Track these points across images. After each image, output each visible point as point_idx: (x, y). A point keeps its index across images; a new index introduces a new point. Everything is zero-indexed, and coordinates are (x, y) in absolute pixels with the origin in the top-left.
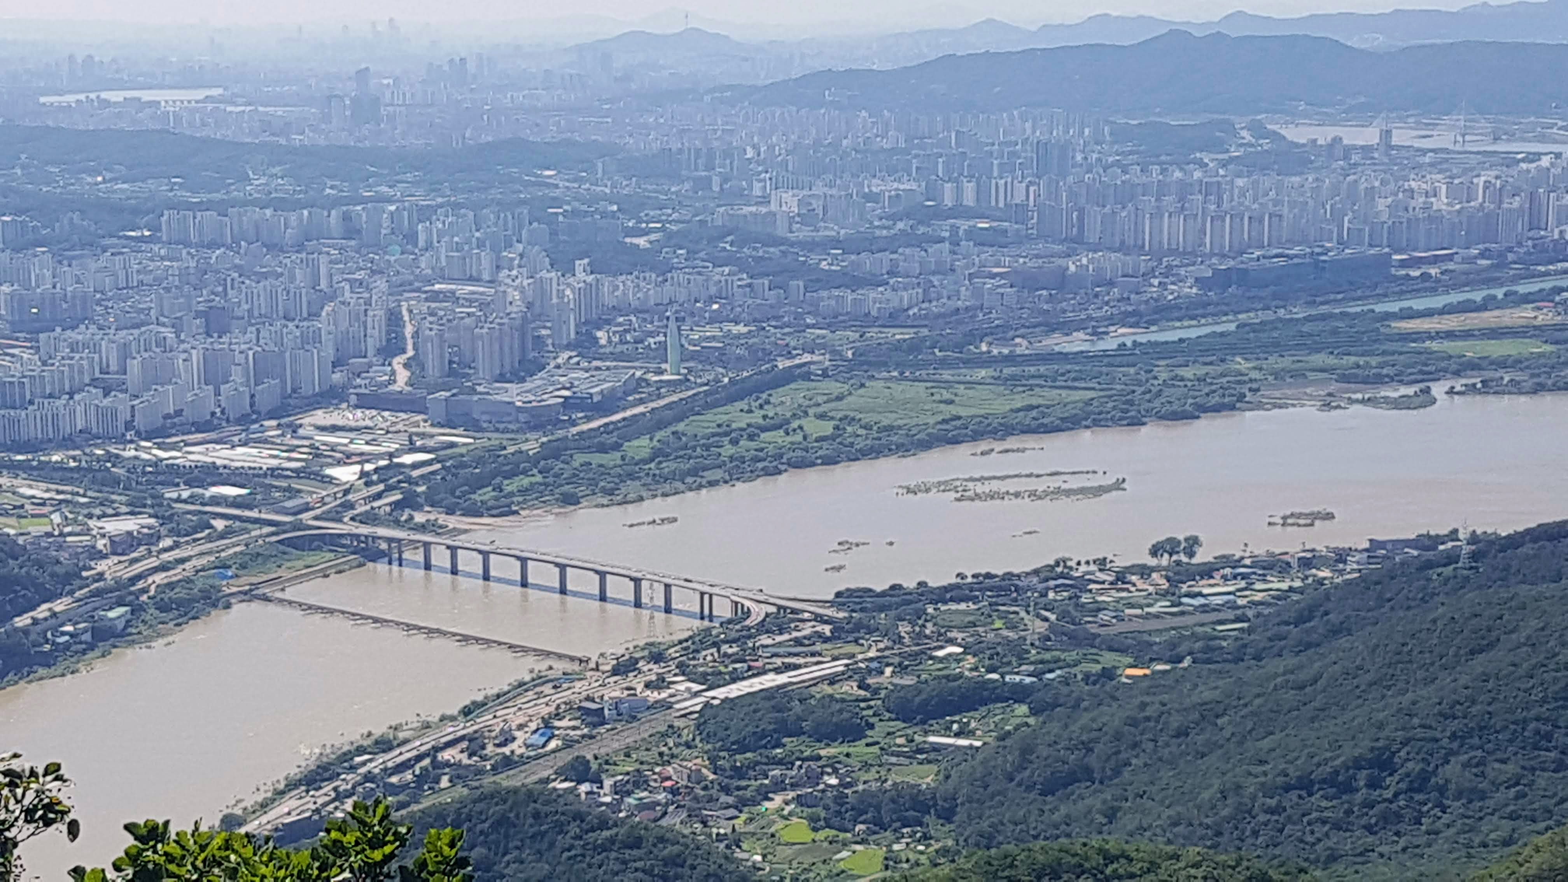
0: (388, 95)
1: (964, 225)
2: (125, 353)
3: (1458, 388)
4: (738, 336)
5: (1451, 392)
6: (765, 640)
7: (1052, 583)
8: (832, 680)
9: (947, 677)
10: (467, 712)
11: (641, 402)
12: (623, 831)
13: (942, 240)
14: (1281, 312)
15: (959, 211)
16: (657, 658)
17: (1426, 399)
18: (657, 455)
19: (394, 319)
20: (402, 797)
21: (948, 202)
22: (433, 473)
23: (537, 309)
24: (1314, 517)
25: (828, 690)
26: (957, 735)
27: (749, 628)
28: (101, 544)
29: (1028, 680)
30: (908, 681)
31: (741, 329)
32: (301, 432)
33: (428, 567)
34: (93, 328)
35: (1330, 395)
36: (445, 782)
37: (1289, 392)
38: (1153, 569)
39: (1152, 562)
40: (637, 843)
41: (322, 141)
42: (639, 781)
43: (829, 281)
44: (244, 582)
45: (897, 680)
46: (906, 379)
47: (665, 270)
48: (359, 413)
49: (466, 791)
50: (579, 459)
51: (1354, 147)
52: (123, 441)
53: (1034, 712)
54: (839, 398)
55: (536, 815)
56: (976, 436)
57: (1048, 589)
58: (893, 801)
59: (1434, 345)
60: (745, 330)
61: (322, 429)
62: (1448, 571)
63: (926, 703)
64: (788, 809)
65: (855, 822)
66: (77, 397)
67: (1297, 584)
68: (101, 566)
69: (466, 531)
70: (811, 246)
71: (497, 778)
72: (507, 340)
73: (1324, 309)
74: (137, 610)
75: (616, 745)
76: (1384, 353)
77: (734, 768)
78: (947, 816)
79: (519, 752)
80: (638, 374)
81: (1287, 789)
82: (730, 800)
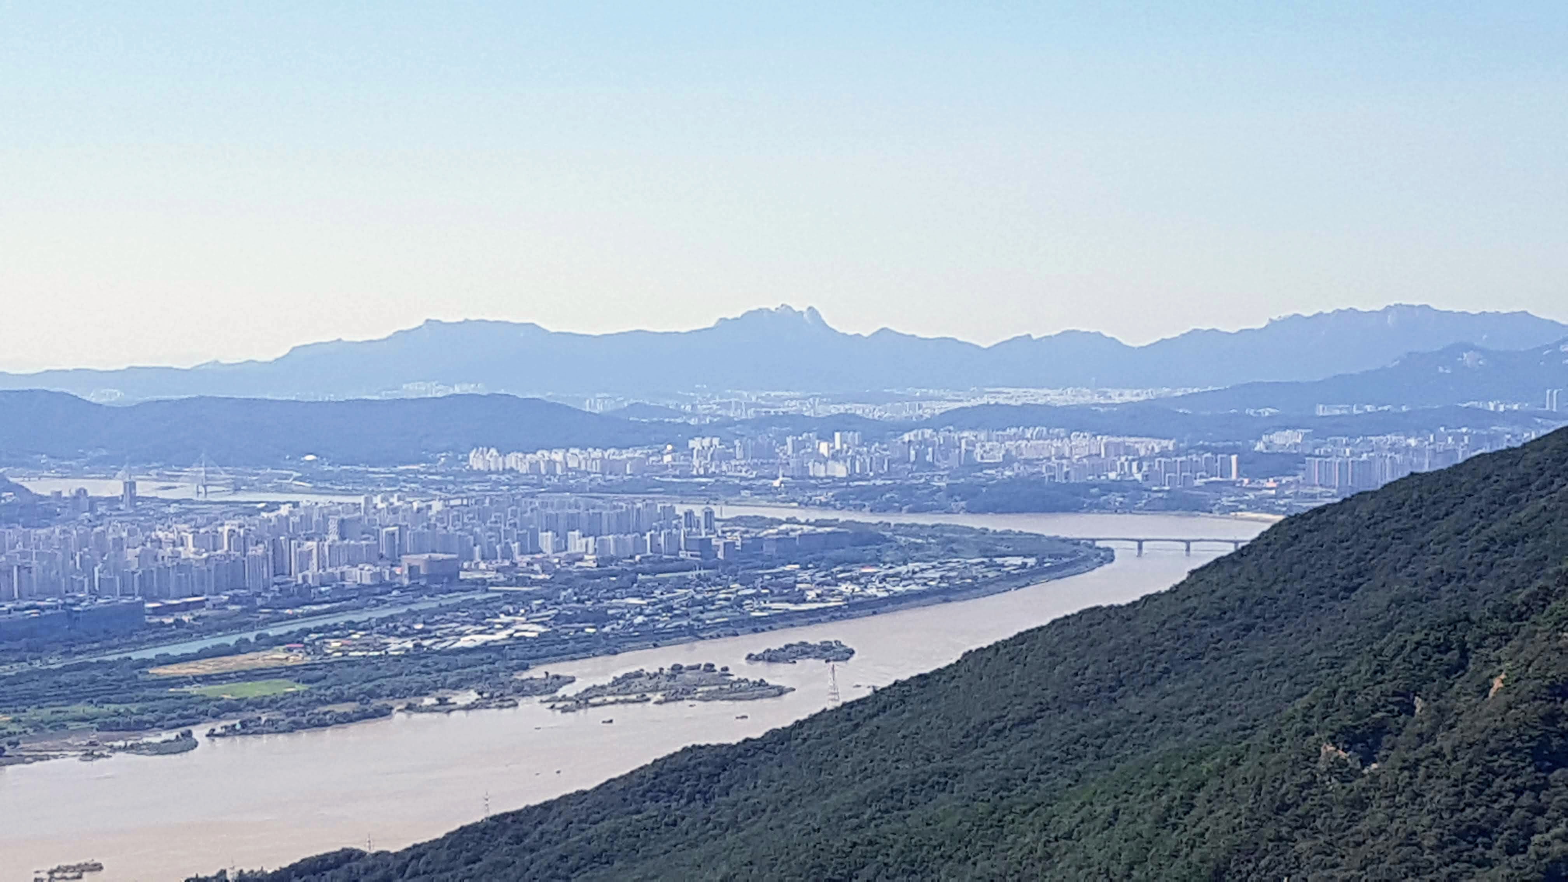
3: (218, 730)
5: (211, 734)
14: (37, 664)
17: (187, 744)
24: (81, 870)
35: (92, 744)
37: (49, 743)
51: (99, 499)
59: (193, 690)
73: (80, 659)
76: (145, 699)
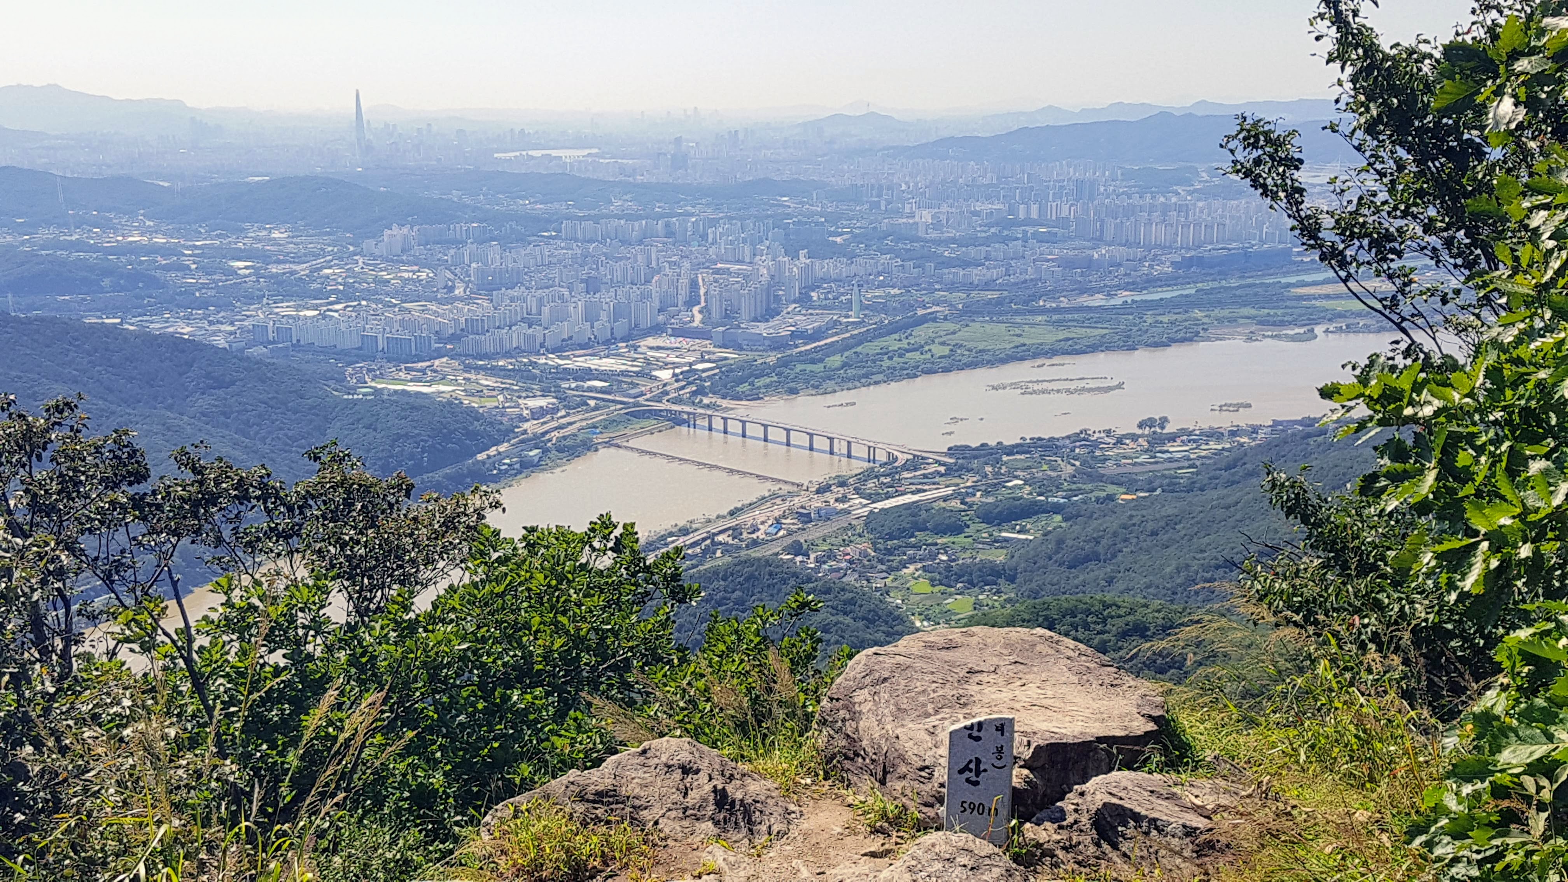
0: (692, 152)
1: (1031, 230)
2: (541, 302)
3: (1331, 329)
4: (894, 296)
5: (1327, 331)
6: (906, 475)
7: (1078, 444)
8: (945, 499)
9: (1014, 498)
10: (732, 513)
11: (837, 334)
12: (820, 583)
13: (1017, 239)
14: (1224, 283)
15: (1028, 222)
16: (842, 484)
17: (1311, 336)
18: (845, 365)
19: (694, 285)
20: (694, 562)
21: (1022, 216)
22: (715, 375)
23: (777, 280)
24: (1239, 406)
25: (943, 504)
26: (1019, 532)
27: (897, 468)
28: (525, 413)
29: (1062, 501)
30: (990, 500)
31: (896, 291)
32: (639, 350)
33: (710, 429)
34: (523, 288)
35: (1252, 333)
36: (718, 554)
37: (1226, 331)
38: (1139, 436)
39: (1139, 432)
40: (828, 591)
41: (654, 180)
42: (830, 555)
43: (948, 263)
44: (605, 437)
45: (984, 500)
46: (993, 321)
47: (852, 257)
48: (672, 339)
49: (730, 559)
50: (799, 367)
52: (538, 353)
53: (1066, 520)
54: (954, 333)
55: (770, 574)
56: (1035, 356)
57: (1075, 447)
58: (980, 570)
59: (1317, 303)
60: (898, 292)
61: (651, 348)
62: (1320, 439)
63: (1000, 513)
64: (917, 574)
65: (957, 581)
66: (514, 328)
67: (1228, 446)
68: (526, 426)
69: (732, 409)
70: (938, 242)
71: (749, 552)
72: (759, 297)
73: (1250, 281)
74: (546, 451)
75: (818, 535)
76: (1286, 307)
77: (886, 549)
78: (1012, 579)
79: (761, 537)
80: (835, 317)
81: (1217, 567)
82: (884, 567)
